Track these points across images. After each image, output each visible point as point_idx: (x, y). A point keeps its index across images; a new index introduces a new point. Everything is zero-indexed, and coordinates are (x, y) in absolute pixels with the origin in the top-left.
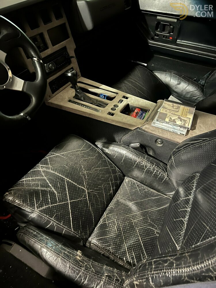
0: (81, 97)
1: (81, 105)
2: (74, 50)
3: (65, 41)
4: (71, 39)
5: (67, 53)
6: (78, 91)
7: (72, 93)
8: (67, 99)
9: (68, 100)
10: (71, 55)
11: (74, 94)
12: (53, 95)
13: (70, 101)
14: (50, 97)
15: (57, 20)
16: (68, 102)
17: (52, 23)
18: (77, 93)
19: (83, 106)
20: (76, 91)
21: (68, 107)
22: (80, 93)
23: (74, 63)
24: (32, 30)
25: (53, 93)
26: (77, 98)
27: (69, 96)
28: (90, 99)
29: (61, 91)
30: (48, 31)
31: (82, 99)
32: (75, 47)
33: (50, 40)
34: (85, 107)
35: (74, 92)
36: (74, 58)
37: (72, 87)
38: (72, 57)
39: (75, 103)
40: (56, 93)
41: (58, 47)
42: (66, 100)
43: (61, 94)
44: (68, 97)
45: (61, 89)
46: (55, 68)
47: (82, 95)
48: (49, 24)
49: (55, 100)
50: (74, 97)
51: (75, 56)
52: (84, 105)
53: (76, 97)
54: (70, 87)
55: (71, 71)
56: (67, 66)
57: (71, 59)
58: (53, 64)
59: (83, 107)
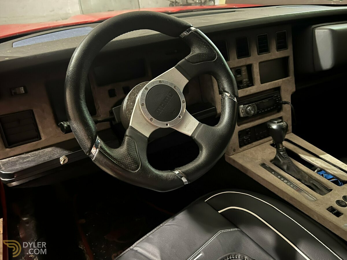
0: (284, 164)
1: (279, 177)
2: (291, 94)
3: (281, 80)
4: (291, 78)
5: (280, 96)
6: (281, 153)
7: (270, 153)
8: (259, 161)
9: (261, 162)
10: (284, 100)
11: (272, 157)
12: (240, 149)
13: (263, 165)
14: (234, 150)
15: (277, 51)
16: (260, 166)
17: (270, 53)
18: (278, 157)
19: (282, 179)
20: (278, 152)
21: (257, 173)
22: (283, 157)
23: (287, 111)
24: (238, 59)
25: (241, 146)
26: (276, 164)
27: (265, 158)
28: (299, 171)
29: (254, 145)
30: (260, 63)
31: (285, 167)
32: (294, 90)
33: (259, 75)
34: (286, 183)
35: (274, 152)
36: (288, 104)
37: (272, 145)
38: (286, 103)
39: (271, 170)
40: (245, 147)
41: (268, 86)
42: (257, 161)
43: (252, 150)
44: (262, 158)
45: (255, 143)
46: (254, 113)
47: (286, 161)
48: (265, 54)
49: (240, 158)
50: (271, 161)
51: (290, 102)
52: (285, 179)
53: (275, 161)
54: (269, 144)
55: (278, 123)
56: (274, 114)
57: (283, 105)
58: (253, 107)
59: (283, 181)
